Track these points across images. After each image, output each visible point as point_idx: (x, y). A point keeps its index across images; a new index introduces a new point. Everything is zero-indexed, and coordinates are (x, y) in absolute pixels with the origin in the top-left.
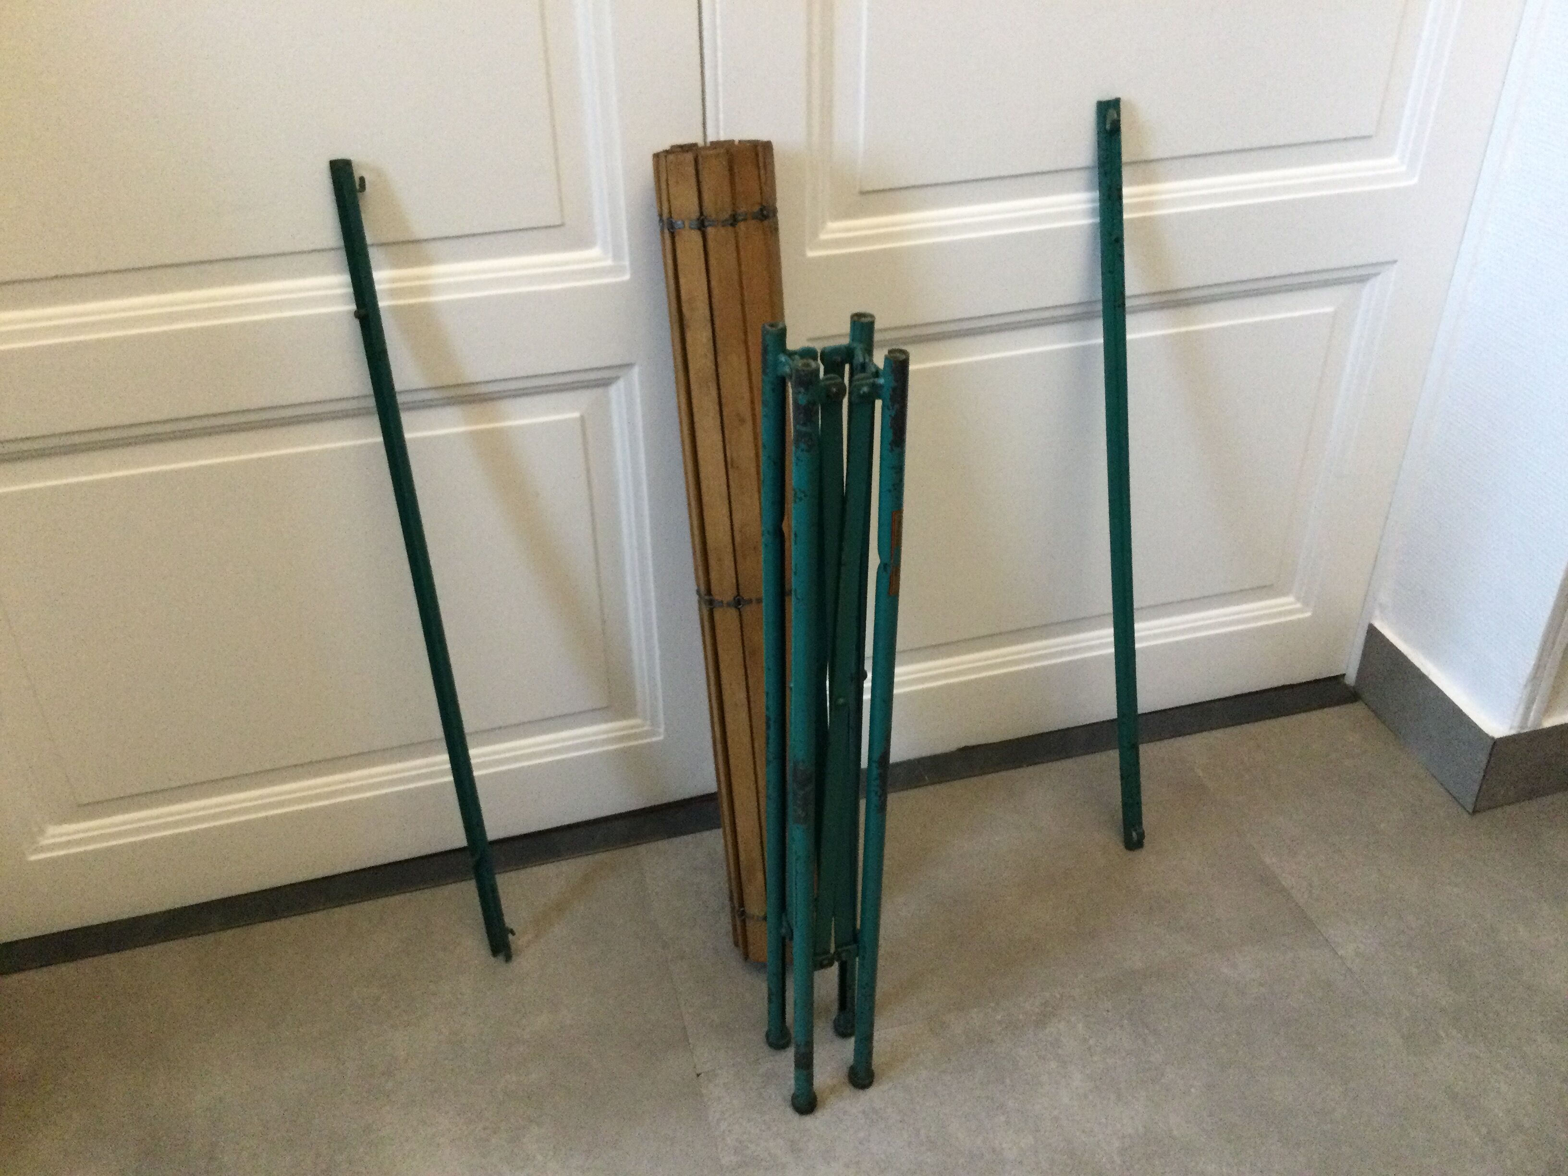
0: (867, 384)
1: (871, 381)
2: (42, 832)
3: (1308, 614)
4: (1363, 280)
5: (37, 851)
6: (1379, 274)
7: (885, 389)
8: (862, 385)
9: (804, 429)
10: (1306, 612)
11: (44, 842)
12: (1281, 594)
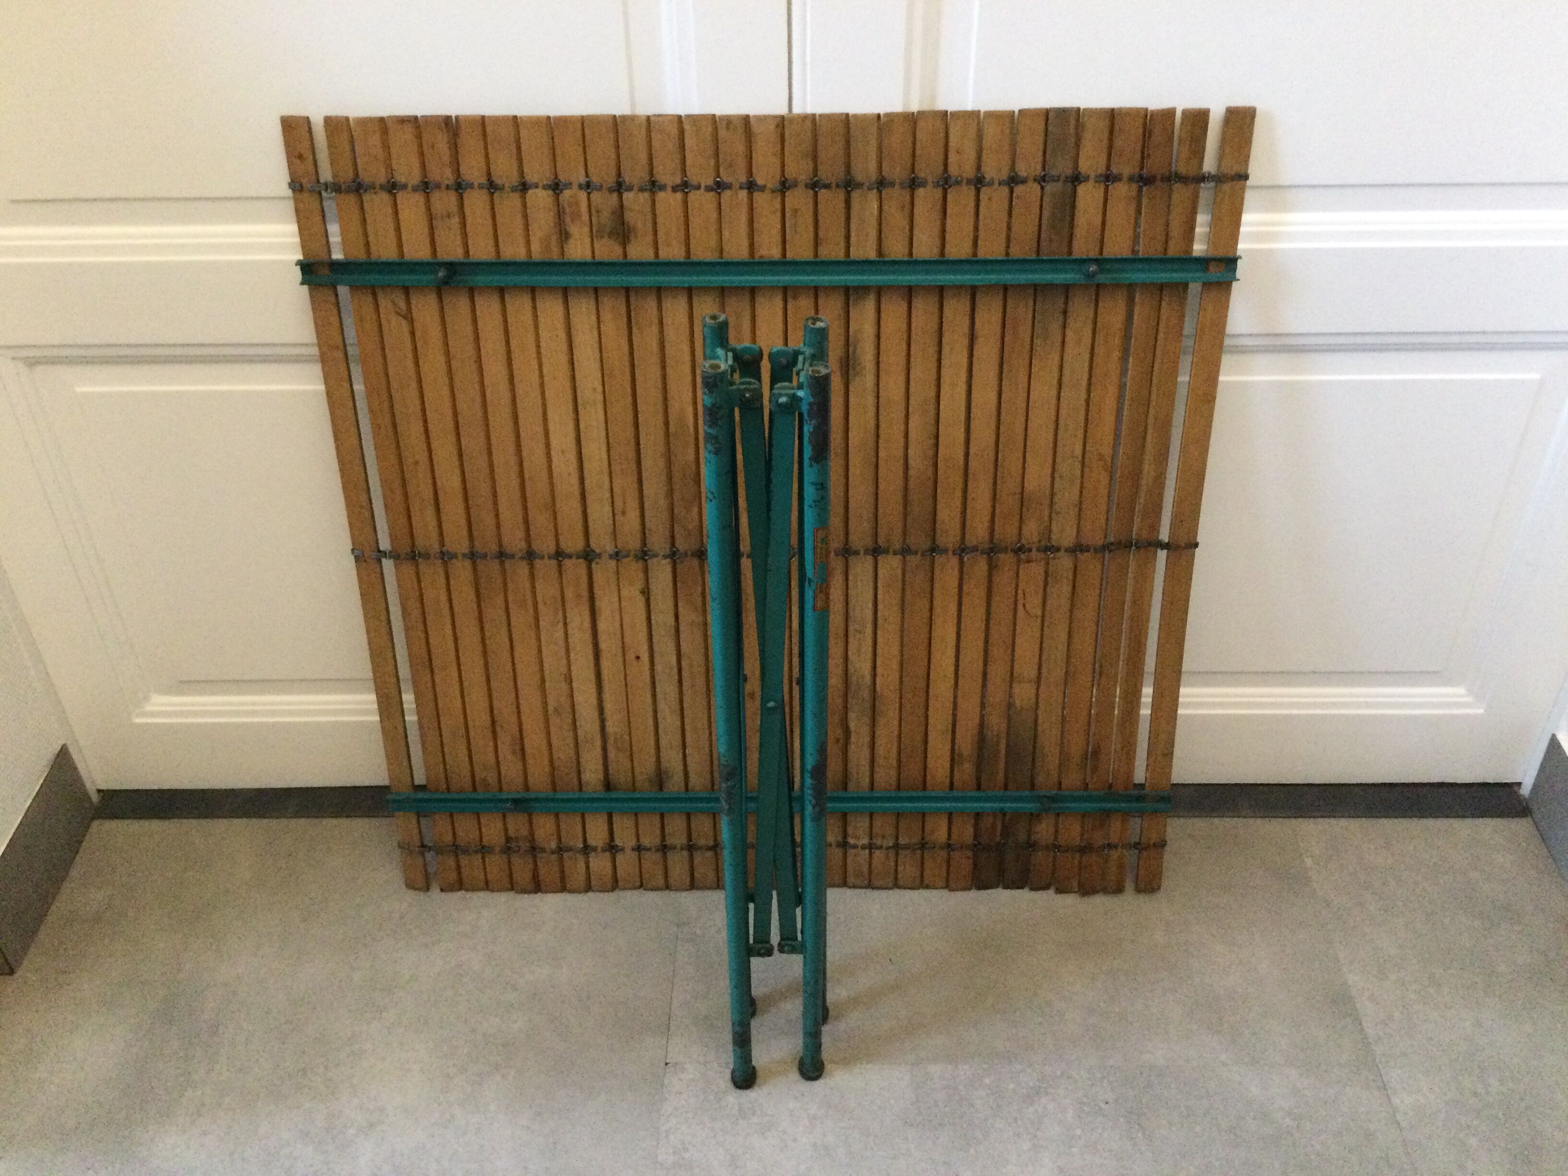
0: (786, 395)
1: (793, 391)
2: (146, 698)
3: (1481, 711)
5: (137, 716)
7: (804, 402)
8: (781, 395)
9: (710, 431)
10: (1479, 708)
11: (149, 708)
12: (1449, 683)
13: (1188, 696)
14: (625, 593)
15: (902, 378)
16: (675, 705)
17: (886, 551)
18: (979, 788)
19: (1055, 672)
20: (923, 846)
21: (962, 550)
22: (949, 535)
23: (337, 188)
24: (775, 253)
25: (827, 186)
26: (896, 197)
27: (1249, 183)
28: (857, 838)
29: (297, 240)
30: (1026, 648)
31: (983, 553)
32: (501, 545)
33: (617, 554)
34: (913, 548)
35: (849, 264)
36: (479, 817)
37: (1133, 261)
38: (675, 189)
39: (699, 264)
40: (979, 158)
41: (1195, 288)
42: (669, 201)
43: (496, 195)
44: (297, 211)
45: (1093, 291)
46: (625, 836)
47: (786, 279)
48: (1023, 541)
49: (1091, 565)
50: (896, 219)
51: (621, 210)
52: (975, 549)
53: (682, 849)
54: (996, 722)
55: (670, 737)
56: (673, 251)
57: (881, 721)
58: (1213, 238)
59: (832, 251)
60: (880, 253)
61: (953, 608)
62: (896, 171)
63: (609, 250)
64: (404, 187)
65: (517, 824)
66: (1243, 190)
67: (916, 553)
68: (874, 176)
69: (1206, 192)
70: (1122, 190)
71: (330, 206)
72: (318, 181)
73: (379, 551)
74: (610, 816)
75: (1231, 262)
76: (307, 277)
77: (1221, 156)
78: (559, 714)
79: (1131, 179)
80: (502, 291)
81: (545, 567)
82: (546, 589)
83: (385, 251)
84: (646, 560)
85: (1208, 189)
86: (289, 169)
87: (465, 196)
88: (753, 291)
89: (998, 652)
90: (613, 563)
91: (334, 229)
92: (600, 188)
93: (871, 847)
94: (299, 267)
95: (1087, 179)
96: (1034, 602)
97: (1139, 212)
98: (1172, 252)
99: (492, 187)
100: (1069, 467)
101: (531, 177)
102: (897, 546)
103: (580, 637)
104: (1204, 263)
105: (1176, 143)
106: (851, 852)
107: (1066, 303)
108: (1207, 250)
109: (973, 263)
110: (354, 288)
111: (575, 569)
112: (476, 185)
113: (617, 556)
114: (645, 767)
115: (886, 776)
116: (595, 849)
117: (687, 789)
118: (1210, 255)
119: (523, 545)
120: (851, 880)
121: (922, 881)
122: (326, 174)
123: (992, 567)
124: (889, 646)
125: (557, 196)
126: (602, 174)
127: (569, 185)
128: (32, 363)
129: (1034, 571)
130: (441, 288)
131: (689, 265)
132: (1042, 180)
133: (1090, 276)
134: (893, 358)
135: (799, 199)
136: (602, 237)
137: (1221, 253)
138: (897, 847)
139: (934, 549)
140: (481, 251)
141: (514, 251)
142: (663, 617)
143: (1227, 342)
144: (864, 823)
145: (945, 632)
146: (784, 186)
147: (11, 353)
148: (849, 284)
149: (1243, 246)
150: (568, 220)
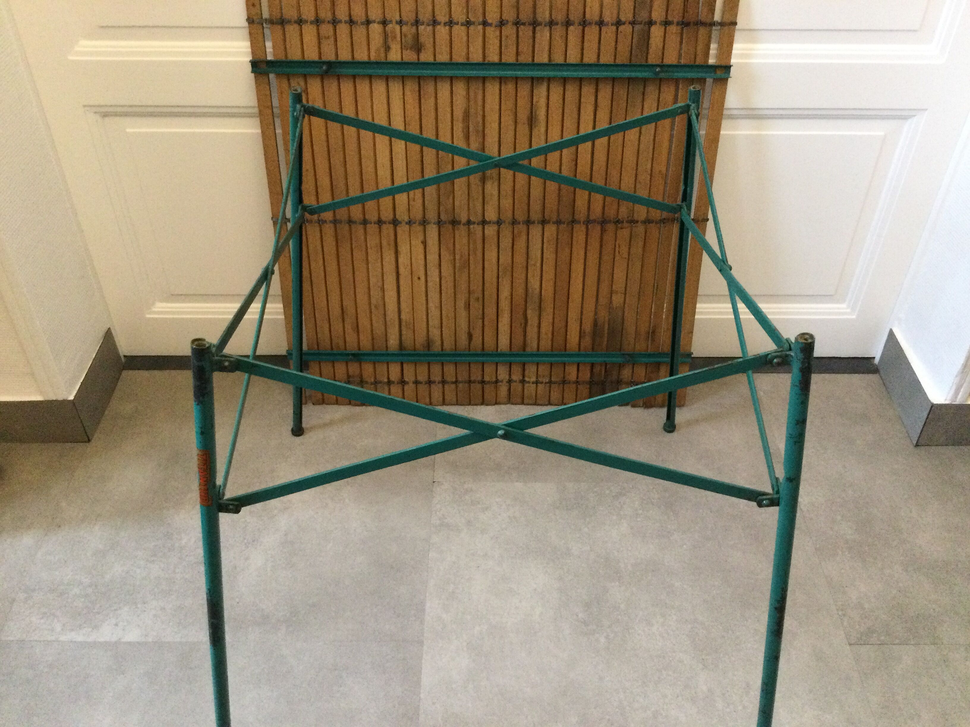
2: (153, 304)
3: (854, 317)
4: (905, 118)
5: (150, 313)
6: (915, 116)
10: (853, 315)
11: (154, 309)
12: (838, 302)
13: (702, 308)
14: (413, 242)
15: (559, 127)
16: (438, 305)
17: (549, 222)
18: (593, 349)
19: (634, 288)
20: (564, 382)
21: (588, 222)
22: (581, 215)
23: (271, 22)
24: (496, 59)
25: (524, 24)
26: (558, 31)
27: (737, 27)
28: (530, 378)
29: (250, 50)
30: (620, 275)
31: (598, 223)
32: (349, 217)
33: (410, 222)
34: (563, 220)
35: (534, 65)
36: (334, 364)
37: (679, 67)
38: (445, 24)
39: (457, 64)
40: (601, 12)
41: (709, 81)
42: (442, 31)
43: (353, 26)
44: (250, 34)
45: (658, 82)
46: (409, 376)
47: (502, 73)
48: (620, 217)
49: (654, 230)
50: (558, 42)
51: (417, 36)
52: (594, 221)
53: (438, 383)
54: (603, 315)
55: (434, 321)
56: (443, 58)
57: (544, 314)
58: (718, 57)
59: (525, 58)
60: (550, 60)
61: (582, 253)
62: (560, 17)
63: (410, 56)
64: (306, 22)
65: (354, 368)
66: (734, 31)
67: (564, 223)
68: (547, 19)
69: (715, 30)
70: (673, 29)
71: (267, 32)
72: (262, 18)
73: (286, 219)
74: (402, 364)
75: (727, 68)
76: (255, 69)
77: (723, 13)
78: (377, 309)
79: (678, 24)
80: (354, 77)
81: (372, 228)
82: (373, 241)
83: (295, 55)
84: (425, 226)
85: (716, 30)
86: (247, 11)
87: (337, 27)
88: (484, 79)
89: (605, 276)
90: (407, 226)
91: (269, 45)
92: (406, 24)
93: (537, 383)
94: (250, 64)
95: (655, 23)
96: (624, 250)
97: (681, 43)
98: (699, 61)
99: (351, 22)
100: (644, 177)
101: (372, 17)
102: (555, 220)
103: (389, 267)
104: (714, 68)
105: (700, 5)
106: (527, 385)
107: (645, 87)
108: (716, 62)
109: (597, 66)
110: (278, 75)
111: (388, 229)
112: (343, 21)
113: (410, 223)
114: (421, 339)
115: (546, 344)
116: (393, 382)
117: (442, 350)
118: (717, 64)
119: (361, 216)
120: (525, 401)
121: (563, 402)
122: (266, 15)
123: (603, 231)
124: (549, 275)
125: (385, 27)
126: (408, 16)
127: (391, 21)
128: (105, 115)
129: (624, 233)
130: (323, 76)
131: (451, 65)
132: (633, 23)
133: (657, 74)
134: (555, 116)
135: (509, 30)
136: (407, 50)
137: (723, 63)
138: (550, 382)
139: (574, 221)
140: (345, 56)
141: (361, 56)
142: (433, 257)
143: (725, 112)
144: (533, 368)
145: (578, 267)
146: (502, 23)
147: (95, 109)
148: (533, 76)
149: (733, 61)
150: (390, 39)
